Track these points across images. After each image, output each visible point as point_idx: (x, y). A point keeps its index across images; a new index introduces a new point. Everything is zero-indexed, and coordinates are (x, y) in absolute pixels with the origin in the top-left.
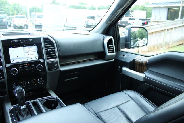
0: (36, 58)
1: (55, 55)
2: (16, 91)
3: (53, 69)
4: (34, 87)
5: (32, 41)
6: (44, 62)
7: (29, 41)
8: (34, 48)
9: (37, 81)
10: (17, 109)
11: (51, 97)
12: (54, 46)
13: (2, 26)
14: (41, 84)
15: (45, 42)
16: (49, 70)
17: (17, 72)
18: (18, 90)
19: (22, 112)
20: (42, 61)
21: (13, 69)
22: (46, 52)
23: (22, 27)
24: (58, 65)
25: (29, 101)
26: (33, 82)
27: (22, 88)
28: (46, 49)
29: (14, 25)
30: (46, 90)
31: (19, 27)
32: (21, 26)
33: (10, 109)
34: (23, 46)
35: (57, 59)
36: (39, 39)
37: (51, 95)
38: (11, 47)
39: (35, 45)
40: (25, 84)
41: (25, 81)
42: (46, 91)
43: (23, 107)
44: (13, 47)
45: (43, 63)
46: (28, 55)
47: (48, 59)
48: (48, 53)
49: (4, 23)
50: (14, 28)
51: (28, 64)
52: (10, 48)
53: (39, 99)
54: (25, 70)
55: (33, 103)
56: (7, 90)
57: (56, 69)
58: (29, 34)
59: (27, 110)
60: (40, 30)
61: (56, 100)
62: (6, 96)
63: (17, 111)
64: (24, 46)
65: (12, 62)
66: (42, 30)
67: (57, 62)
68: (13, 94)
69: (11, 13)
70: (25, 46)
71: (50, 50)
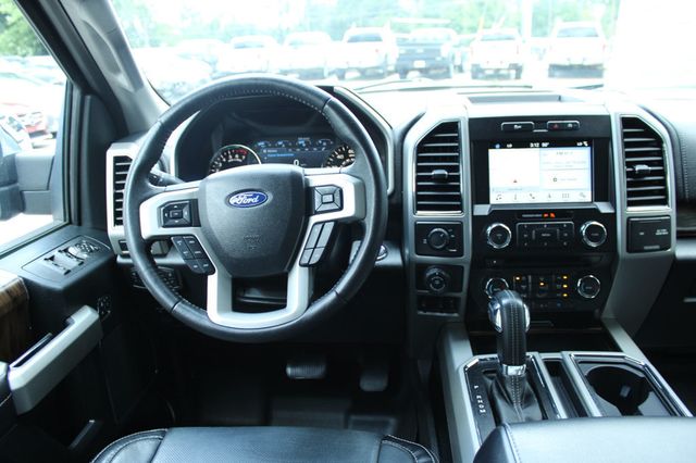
0: (582, 195)
1: (664, 192)
2: (498, 306)
3: (646, 248)
4: (559, 305)
5: (575, 128)
6: (614, 216)
7: (563, 128)
8: (581, 156)
9: (572, 283)
10: (493, 370)
11: (623, 357)
12: (661, 153)
13: (435, 69)
14: (587, 297)
15: (625, 135)
16: (629, 250)
17: (509, 240)
18: (508, 307)
19: (509, 390)
20: (604, 208)
21: (494, 226)
22: (629, 174)
23: (502, 72)
24: (669, 235)
25: (536, 354)
26: (558, 286)
27: (520, 302)
28: (629, 164)
29: (474, 65)
30: (600, 323)
31: (491, 72)
32: (498, 70)
33: (469, 366)
34: (541, 146)
35: (668, 210)
36: (605, 121)
37: (619, 350)
38: (498, 146)
39: (583, 146)
40: (527, 288)
41: (530, 277)
42: (600, 329)
43: (512, 370)
44: (503, 146)
45: (610, 220)
46: (555, 180)
47: (630, 204)
48: (634, 179)
49: (443, 59)
50: (475, 77)
51: (552, 215)
52: (494, 148)
53: (573, 353)
54: (538, 234)
55: (548, 363)
56: (462, 295)
57: (657, 247)
58: (560, 99)
59: (527, 385)
60: (596, 87)
61: (641, 375)
62: (456, 315)
63: (492, 378)
64: (544, 145)
65: (493, 199)
66: (601, 86)
67: (669, 221)
68: (487, 315)
69: (466, 23)
70: (548, 147)
71: (645, 167)
